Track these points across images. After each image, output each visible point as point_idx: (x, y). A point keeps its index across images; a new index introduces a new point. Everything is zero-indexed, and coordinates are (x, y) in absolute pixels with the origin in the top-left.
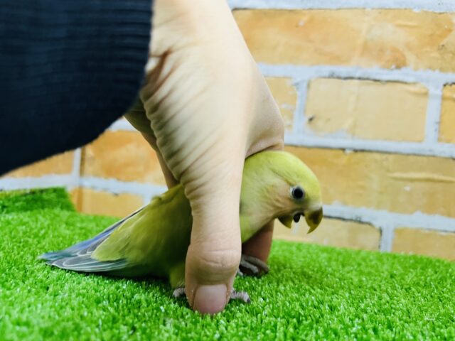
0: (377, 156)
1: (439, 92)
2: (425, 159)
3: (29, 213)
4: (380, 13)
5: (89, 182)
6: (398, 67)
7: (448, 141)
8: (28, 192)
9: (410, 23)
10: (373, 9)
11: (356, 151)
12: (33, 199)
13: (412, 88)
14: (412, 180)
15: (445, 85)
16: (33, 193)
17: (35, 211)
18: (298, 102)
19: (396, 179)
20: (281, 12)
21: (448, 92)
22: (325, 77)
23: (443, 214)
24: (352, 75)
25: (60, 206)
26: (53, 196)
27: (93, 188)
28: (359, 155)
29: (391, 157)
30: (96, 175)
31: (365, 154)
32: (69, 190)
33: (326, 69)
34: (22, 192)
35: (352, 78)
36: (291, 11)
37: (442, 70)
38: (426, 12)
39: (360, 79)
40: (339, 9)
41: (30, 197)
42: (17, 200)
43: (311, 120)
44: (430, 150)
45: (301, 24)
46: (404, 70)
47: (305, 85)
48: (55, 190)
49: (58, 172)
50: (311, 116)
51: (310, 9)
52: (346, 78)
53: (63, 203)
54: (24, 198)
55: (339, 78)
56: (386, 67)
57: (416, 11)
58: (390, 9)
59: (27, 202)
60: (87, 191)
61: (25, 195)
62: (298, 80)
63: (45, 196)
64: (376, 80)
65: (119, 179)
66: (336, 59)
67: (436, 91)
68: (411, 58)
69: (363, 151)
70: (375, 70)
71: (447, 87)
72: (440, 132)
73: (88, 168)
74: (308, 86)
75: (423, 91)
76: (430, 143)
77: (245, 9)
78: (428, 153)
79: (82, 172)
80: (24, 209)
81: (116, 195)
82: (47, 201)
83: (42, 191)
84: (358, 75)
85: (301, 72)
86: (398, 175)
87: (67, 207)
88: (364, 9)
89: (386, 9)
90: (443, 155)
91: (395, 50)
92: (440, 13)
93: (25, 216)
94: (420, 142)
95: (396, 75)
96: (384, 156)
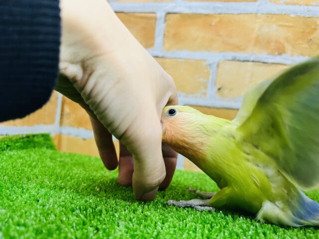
3: (25, 150)
4: (268, 17)
5: (65, 130)
6: (280, 54)
8: (24, 136)
9: (287, 24)
10: (263, 14)
12: (28, 141)
16: (28, 137)
17: (29, 150)
18: (211, 77)
20: (199, 16)
22: (229, 60)
24: (248, 59)
25: (46, 145)
26: (41, 139)
27: (69, 134)
30: (71, 126)
32: (52, 135)
33: (230, 55)
34: (21, 136)
35: (248, 61)
36: (206, 15)
38: (299, 17)
39: (253, 61)
40: (240, 14)
41: (25, 140)
42: (17, 141)
43: (219, 89)
45: (213, 24)
46: (284, 56)
47: (215, 66)
48: (43, 135)
49: (45, 123)
50: (219, 87)
51: (220, 14)
52: (244, 61)
53: (48, 144)
54: (22, 140)
55: (239, 61)
56: (272, 53)
57: (292, 15)
58: (274, 14)
59: (24, 143)
60: (64, 137)
61: (23, 138)
62: (211, 62)
63: (36, 139)
64: (264, 63)
65: (86, 129)
66: (238, 48)
68: (288, 47)
70: (264, 56)
73: (66, 121)
74: (218, 66)
77: (175, 13)
79: (61, 123)
80: (22, 148)
81: (85, 139)
82: (37, 142)
83: (34, 136)
84: (252, 59)
85: (213, 56)
87: (51, 147)
88: (256, 14)
89: (272, 14)
91: (277, 42)
92: (309, 17)
93: (22, 153)
95: (278, 59)
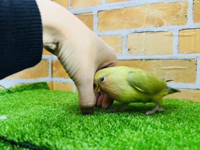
0: (155, 61)
1: (177, 34)
2: (174, 61)
3: (32, 90)
4: (152, 5)
5: (55, 79)
6: (160, 26)
7: (182, 53)
8: (33, 84)
9: (164, 8)
10: (149, 4)
11: (146, 60)
12: (35, 86)
13: (166, 33)
14: (169, 69)
15: (179, 31)
16: (35, 84)
17: (35, 90)
18: (124, 43)
19: (163, 69)
20: (115, 10)
21: (181, 33)
22: (133, 33)
23: (182, 82)
25: (44, 88)
26: (42, 85)
27: (56, 81)
28: (148, 61)
29: (160, 61)
30: (57, 77)
31: (150, 61)
32: (48, 83)
33: (133, 30)
34: (31, 84)
35: (143, 32)
36: (118, 9)
37: (178, 25)
38: (170, 2)
39: (146, 32)
40: (136, 6)
41: (33, 86)
42: (29, 86)
43: (129, 50)
44: (176, 57)
45: (123, 14)
46: (163, 26)
48: (42, 83)
49: (43, 77)
50: (129, 48)
51: (126, 8)
52: (141, 32)
53: (45, 87)
54: (31, 86)
55: (138, 33)
56: (155, 26)
57: (166, 2)
58: (156, 3)
59: (33, 87)
60: (54, 83)
61: (32, 85)
62: (123, 35)
63: (39, 85)
64: (152, 32)
65: (64, 78)
66: (137, 25)
67: (176, 33)
68: (165, 21)
69: (149, 60)
70: (152, 28)
71: (181, 31)
72: (179, 49)
73: (54, 74)
74: (127, 37)
75: (171, 34)
76: (175, 54)
77: (102, 11)
78: (175, 58)
79: (52, 76)
81: (64, 83)
82: (40, 86)
83: (38, 83)
85: (124, 32)
86: (164, 68)
87: (48, 88)
88: (146, 5)
89: (154, 4)
90: (181, 58)
91: (159, 19)
92: (176, 2)
93: (30, 92)
94: (171, 54)
95: (160, 29)
96: (158, 61)
